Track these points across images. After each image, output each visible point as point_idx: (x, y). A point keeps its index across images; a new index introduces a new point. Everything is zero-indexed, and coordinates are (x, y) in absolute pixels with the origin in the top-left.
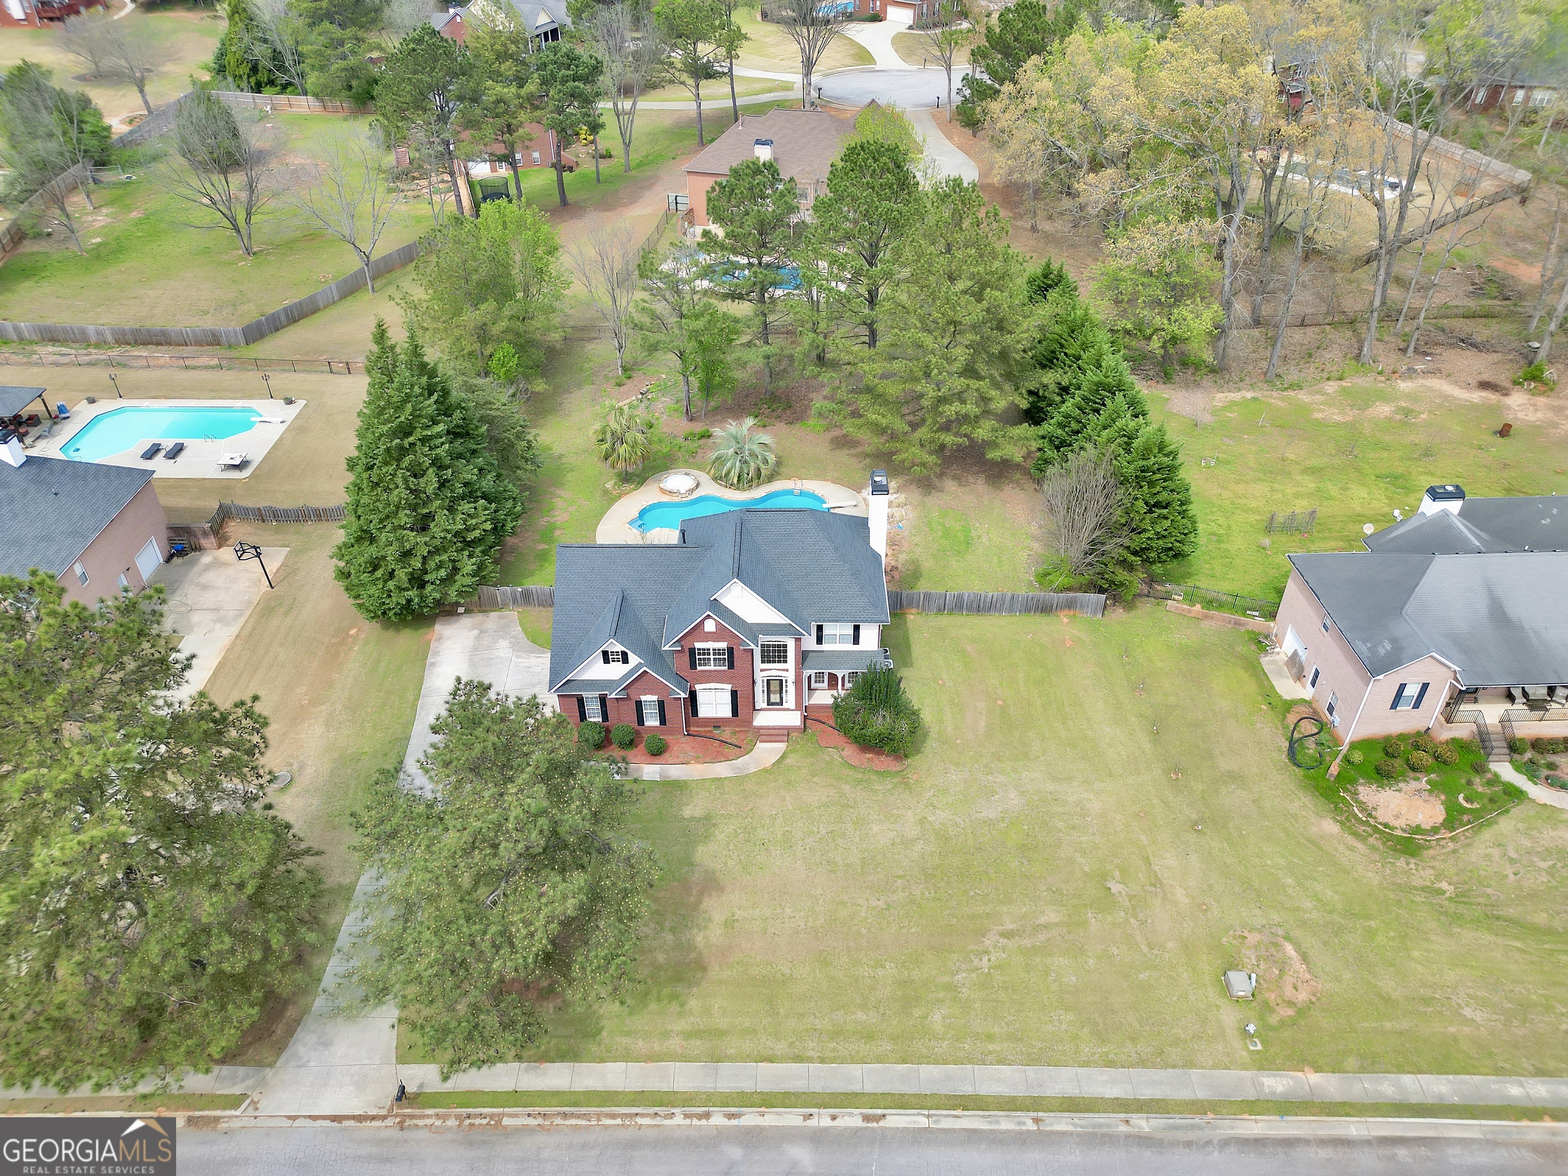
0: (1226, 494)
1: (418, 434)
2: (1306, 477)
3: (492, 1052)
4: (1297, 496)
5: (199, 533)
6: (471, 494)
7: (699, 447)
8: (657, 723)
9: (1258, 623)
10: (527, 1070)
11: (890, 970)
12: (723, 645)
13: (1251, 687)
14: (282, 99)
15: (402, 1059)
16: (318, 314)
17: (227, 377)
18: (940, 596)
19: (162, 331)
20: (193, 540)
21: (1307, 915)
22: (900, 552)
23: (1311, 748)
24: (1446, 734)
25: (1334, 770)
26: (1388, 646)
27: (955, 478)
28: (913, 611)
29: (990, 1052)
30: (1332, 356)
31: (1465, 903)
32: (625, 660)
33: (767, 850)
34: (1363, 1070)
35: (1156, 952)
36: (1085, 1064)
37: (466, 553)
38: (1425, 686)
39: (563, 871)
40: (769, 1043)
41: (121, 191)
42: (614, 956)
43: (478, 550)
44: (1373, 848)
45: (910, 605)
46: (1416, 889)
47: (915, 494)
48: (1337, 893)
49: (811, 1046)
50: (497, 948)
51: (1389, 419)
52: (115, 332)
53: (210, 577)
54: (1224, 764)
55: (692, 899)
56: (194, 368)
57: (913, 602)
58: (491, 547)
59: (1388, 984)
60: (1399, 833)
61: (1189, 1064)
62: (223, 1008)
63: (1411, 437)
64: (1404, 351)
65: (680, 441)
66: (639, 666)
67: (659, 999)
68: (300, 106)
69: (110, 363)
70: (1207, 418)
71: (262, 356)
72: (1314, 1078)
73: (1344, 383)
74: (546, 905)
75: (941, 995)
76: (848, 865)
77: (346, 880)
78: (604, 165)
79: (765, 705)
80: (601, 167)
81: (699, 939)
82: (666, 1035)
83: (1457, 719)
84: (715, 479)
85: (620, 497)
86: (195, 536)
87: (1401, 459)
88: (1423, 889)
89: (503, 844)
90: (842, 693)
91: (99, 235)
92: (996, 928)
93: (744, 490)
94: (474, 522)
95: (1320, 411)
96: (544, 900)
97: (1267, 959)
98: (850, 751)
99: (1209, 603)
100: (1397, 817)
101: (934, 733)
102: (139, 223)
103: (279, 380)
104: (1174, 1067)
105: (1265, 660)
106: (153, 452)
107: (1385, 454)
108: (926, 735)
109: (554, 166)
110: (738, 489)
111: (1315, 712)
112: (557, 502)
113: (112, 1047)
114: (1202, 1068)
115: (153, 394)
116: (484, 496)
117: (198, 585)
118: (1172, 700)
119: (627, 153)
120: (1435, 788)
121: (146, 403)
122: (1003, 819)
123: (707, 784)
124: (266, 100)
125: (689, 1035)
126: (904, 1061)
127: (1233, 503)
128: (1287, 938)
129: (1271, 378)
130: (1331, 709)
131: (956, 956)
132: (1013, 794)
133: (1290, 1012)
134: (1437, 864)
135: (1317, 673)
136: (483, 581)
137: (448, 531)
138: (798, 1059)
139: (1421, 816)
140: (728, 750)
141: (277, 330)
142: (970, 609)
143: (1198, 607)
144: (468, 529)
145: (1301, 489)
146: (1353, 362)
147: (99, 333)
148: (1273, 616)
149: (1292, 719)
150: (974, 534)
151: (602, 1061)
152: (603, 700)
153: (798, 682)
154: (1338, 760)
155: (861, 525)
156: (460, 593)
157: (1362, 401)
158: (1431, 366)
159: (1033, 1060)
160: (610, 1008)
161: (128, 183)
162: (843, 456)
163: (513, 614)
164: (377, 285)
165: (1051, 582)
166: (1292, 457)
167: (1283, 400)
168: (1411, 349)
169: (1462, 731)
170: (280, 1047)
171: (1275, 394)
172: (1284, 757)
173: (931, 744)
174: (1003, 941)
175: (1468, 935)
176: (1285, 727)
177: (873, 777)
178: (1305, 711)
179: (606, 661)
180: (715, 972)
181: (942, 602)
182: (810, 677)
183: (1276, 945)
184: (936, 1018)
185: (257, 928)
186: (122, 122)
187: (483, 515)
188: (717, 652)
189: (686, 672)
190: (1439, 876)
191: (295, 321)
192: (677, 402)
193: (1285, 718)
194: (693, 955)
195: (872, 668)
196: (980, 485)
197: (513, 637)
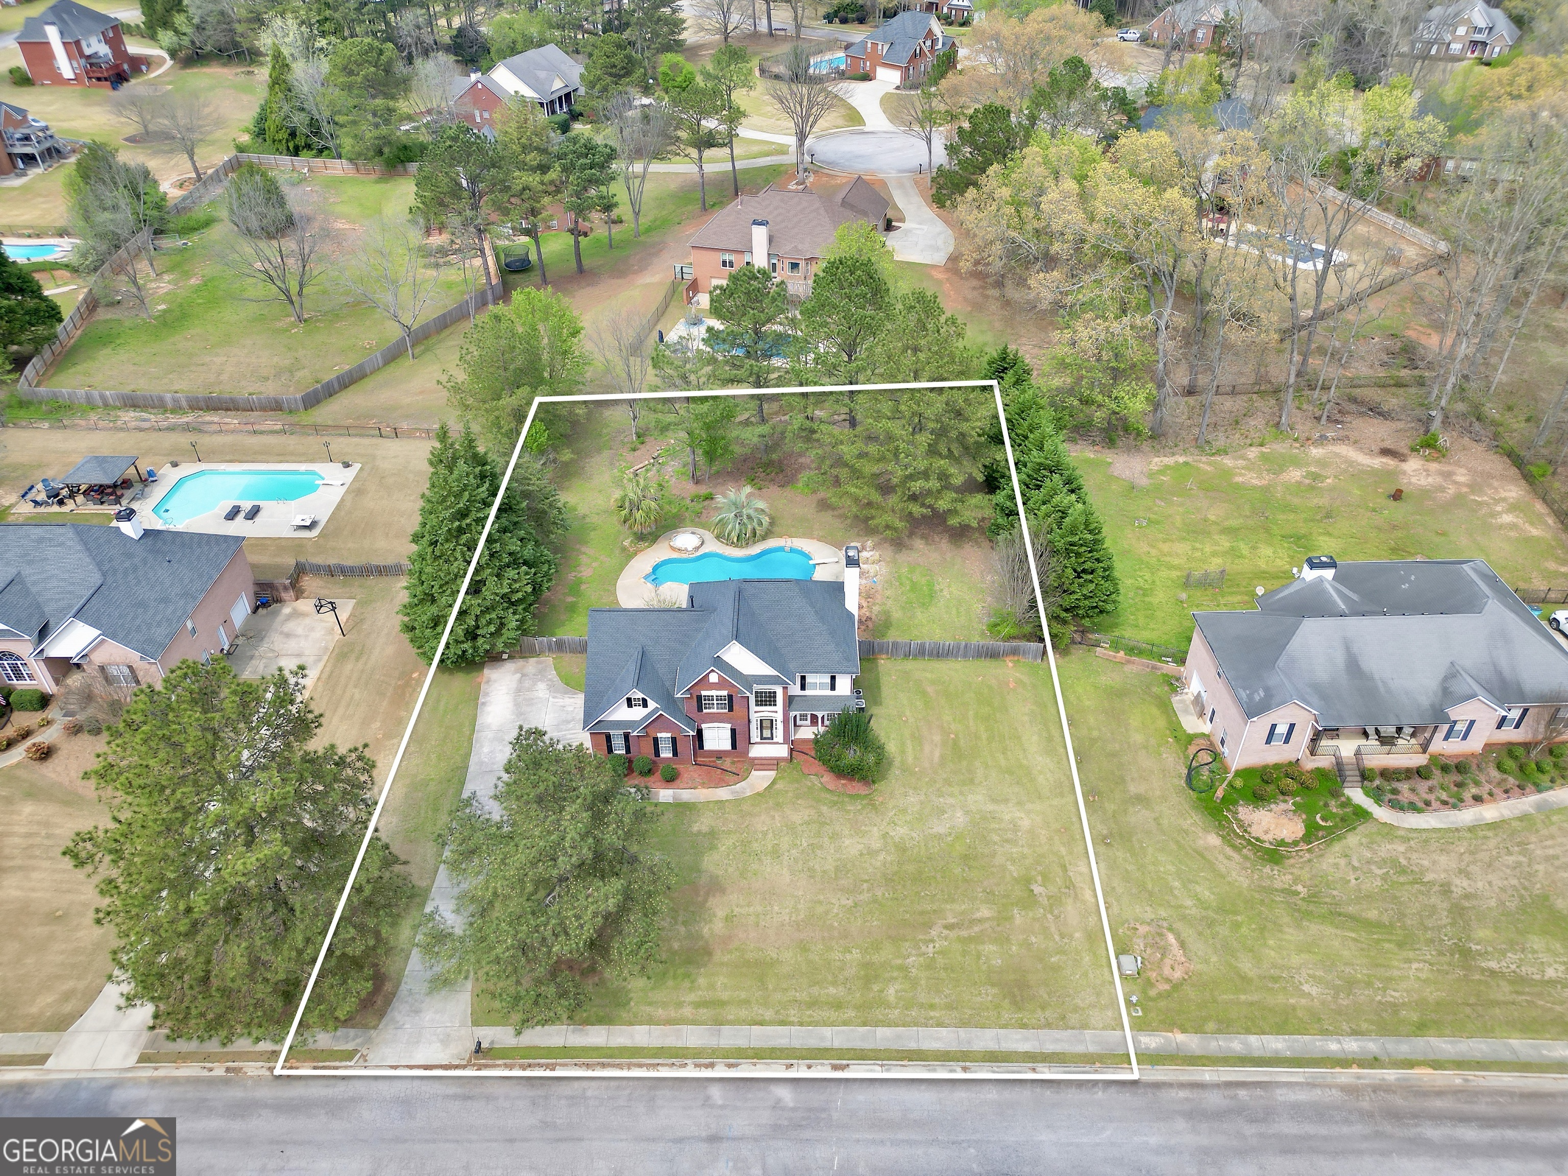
0: (1154, 552)
1: (473, 515)
2: (1223, 537)
3: (552, 1014)
4: (1214, 554)
5: (281, 588)
6: (516, 561)
7: (704, 507)
8: (671, 755)
9: (1170, 667)
10: (573, 1032)
11: (856, 954)
12: (725, 693)
13: (1162, 723)
14: (319, 162)
15: (476, 1023)
16: (365, 380)
17: (291, 442)
18: (906, 644)
19: (231, 399)
20: (275, 593)
21: (1187, 912)
22: (874, 604)
23: (1205, 774)
24: (1310, 764)
25: (1220, 793)
26: (1262, 694)
27: (923, 537)
28: (884, 656)
29: (932, 1018)
30: (1256, 423)
31: (1315, 902)
32: (645, 704)
33: (759, 859)
34: (1219, 1031)
35: (1066, 940)
36: (1004, 1027)
37: (511, 611)
38: (1292, 726)
39: (603, 878)
40: (760, 1011)
41: (179, 258)
42: (643, 943)
43: (520, 608)
44: (1246, 858)
45: (881, 651)
46: (1277, 890)
47: (888, 552)
48: (1213, 894)
49: (793, 1013)
50: (556, 935)
51: (1299, 483)
52: (189, 400)
53: (290, 626)
54: (1133, 789)
55: (700, 899)
56: (262, 433)
57: (883, 649)
58: (530, 605)
59: (1246, 966)
60: (1267, 845)
61: (1084, 1026)
62: (345, 982)
63: (1316, 501)
64: (1318, 419)
65: (688, 502)
66: (656, 710)
67: (675, 977)
68: (335, 169)
69: (187, 428)
70: (1144, 482)
71: (319, 421)
72: (1180, 1037)
73: (1264, 449)
74: (592, 903)
75: (895, 974)
76: (824, 872)
77: (424, 884)
78: (615, 229)
79: (758, 740)
80: (613, 231)
81: (706, 931)
82: (680, 1005)
83: (1319, 752)
84: (718, 537)
85: (636, 554)
86: (277, 590)
87: (1305, 521)
88: (1283, 891)
89: (561, 858)
90: (822, 729)
91: (164, 302)
92: (941, 922)
93: (742, 547)
94: (517, 585)
95: (1241, 475)
96: (590, 900)
97: (1152, 946)
98: (828, 778)
99: (1132, 650)
100: (1266, 832)
101: (897, 762)
102: (197, 290)
103: (339, 444)
104: (1073, 1028)
105: (1175, 699)
106: (233, 514)
107: (1292, 516)
108: (890, 764)
109: (571, 231)
110: (736, 546)
111: (1212, 744)
112: (583, 559)
113: (264, 1012)
114: (1094, 1029)
115: (227, 458)
116: (525, 563)
117: (281, 633)
118: (1095, 734)
119: (637, 220)
120: (1299, 808)
121: (223, 466)
122: (950, 834)
123: (711, 806)
124: (304, 163)
125: (697, 1005)
126: (865, 1024)
127: (1159, 560)
128: (1170, 929)
129: (1202, 445)
130: (1223, 742)
131: (907, 944)
132: (959, 814)
133: (1167, 987)
134: (1295, 871)
135: (1213, 712)
136: (525, 633)
137: (497, 594)
138: (783, 1023)
139: (1285, 832)
140: (729, 777)
141: (331, 395)
142: (931, 655)
143: (1122, 653)
144: (513, 592)
145: (1217, 548)
146: (1274, 429)
147: (175, 400)
148: (1182, 661)
149: (1192, 750)
150: (937, 588)
151: (631, 1024)
152: (627, 736)
153: (786, 721)
154: (1224, 785)
155: (837, 588)
156: (506, 645)
157: (1277, 465)
158: (1342, 433)
159: (964, 1024)
160: (638, 984)
161: (183, 250)
162: (827, 517)
163: (548, 660)
164: (417, 351)
165: (999, 632)
166: (1212, 518)
167: (1209, 464)
168: (1324, 418)
169: (1324, 762)
170: (381, 1014)
171: (1204, 459)
172: (1183, 783)
173: (895, 771)
174: (946, 932)
175: (1314, 928)
176: (1186, 757)
177: (846, 799)
178: (1203, 743)
179: (630, 705)
180: (719, 956)
181: (907, 649)
182: (795, 717)
183: (1161, 935)
184: (891, 992)
185: (371, 923)
186: (173, 185)
187: (525, 579)
188: (719, 698)
189: (694, 714)
190: (1296, 880)
191: (346, 387)
192: (684, 466)
193: (1187, 749)
194: (701, 943)
195: (845, 710)
196: (945, 544)
197: (550, 680)
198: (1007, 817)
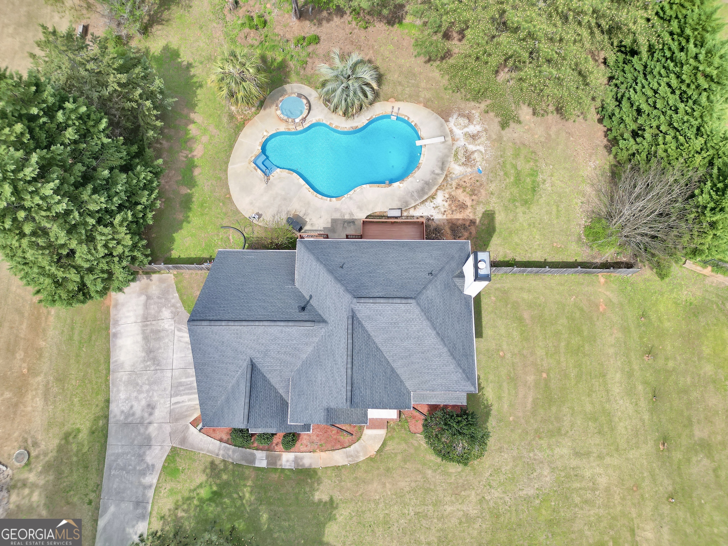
7: (309, 55)
33: (373, 531)
47: (494, 125)
54: (698, 433)
65: (292, 46)
84: (324, 100)
85: (243, 124)
93: (348, 117)
122: (538, 496)
123: (329, 472)
132: (546, 471)
140: (345, 438)
197: (173, 306)
198: (588, 474)
